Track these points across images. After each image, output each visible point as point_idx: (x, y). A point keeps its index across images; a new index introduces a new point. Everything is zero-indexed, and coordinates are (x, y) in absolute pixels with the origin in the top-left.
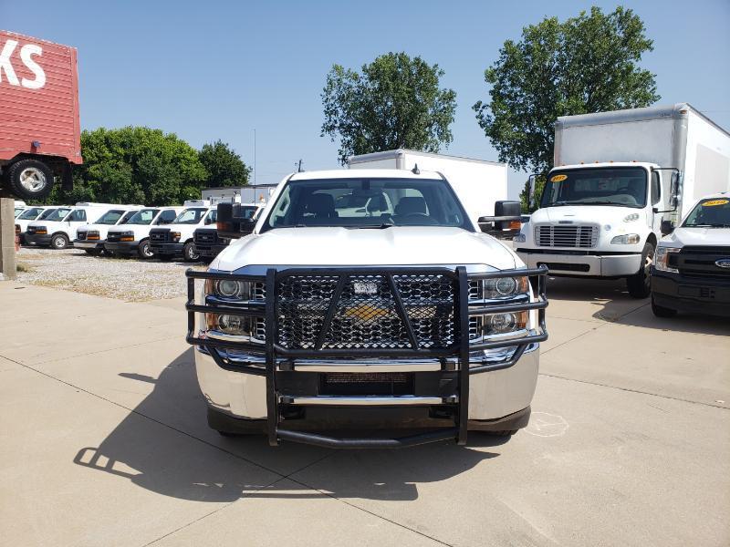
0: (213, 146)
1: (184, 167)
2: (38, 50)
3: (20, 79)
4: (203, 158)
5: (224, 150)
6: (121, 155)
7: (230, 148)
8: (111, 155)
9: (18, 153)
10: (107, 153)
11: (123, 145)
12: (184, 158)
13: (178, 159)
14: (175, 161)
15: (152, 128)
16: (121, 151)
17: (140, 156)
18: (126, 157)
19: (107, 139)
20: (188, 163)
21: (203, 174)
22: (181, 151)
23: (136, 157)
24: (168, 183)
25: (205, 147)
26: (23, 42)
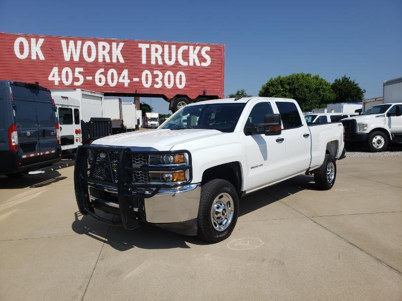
0: (341, 79)
1: (322, 93)
2: (208, 49)
3: (200, 63)
4: (334, 87)
5: (348, 81)
6: (287, 89)
7: (351, 79)
8: (282, 89)
9: (198, 96)
10: (281, 89)
11: (289, 84)
12: (322, 88)
13: (319, 89)
14: (317, 90)
15: (306, 73)
16: (288, 87)
17: (298, 89)
18: (290, 90)
19: (281, 81)
20: (324, 90)
21: (333, 96)
22: (321, 84)
23: (295, 90)
24: (311, 103)
25: (336, 80)
26: (202, 46)
